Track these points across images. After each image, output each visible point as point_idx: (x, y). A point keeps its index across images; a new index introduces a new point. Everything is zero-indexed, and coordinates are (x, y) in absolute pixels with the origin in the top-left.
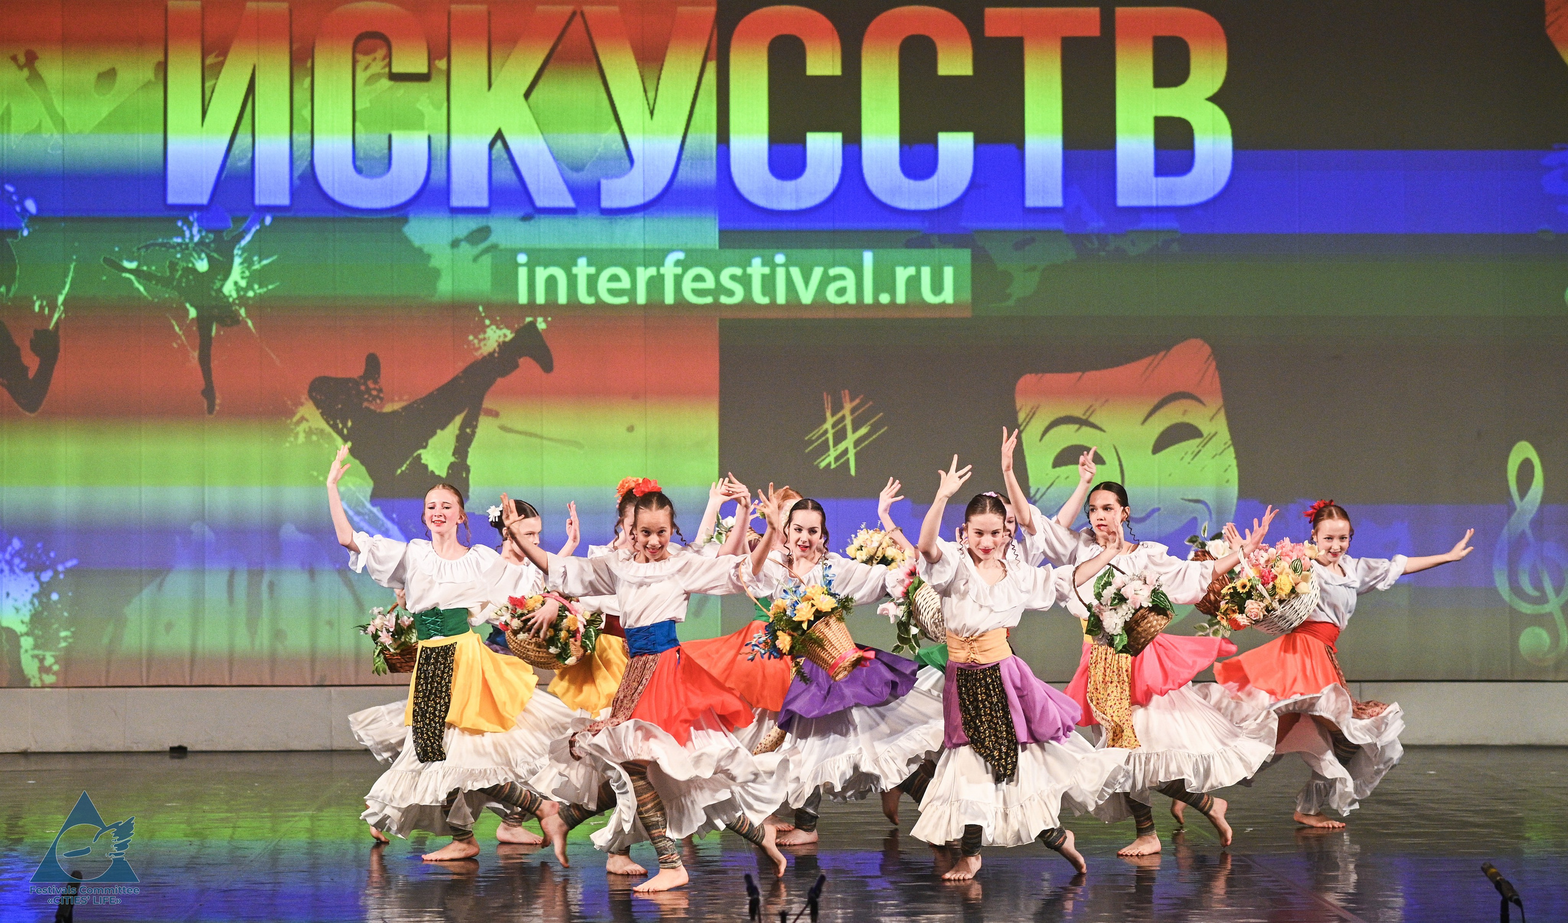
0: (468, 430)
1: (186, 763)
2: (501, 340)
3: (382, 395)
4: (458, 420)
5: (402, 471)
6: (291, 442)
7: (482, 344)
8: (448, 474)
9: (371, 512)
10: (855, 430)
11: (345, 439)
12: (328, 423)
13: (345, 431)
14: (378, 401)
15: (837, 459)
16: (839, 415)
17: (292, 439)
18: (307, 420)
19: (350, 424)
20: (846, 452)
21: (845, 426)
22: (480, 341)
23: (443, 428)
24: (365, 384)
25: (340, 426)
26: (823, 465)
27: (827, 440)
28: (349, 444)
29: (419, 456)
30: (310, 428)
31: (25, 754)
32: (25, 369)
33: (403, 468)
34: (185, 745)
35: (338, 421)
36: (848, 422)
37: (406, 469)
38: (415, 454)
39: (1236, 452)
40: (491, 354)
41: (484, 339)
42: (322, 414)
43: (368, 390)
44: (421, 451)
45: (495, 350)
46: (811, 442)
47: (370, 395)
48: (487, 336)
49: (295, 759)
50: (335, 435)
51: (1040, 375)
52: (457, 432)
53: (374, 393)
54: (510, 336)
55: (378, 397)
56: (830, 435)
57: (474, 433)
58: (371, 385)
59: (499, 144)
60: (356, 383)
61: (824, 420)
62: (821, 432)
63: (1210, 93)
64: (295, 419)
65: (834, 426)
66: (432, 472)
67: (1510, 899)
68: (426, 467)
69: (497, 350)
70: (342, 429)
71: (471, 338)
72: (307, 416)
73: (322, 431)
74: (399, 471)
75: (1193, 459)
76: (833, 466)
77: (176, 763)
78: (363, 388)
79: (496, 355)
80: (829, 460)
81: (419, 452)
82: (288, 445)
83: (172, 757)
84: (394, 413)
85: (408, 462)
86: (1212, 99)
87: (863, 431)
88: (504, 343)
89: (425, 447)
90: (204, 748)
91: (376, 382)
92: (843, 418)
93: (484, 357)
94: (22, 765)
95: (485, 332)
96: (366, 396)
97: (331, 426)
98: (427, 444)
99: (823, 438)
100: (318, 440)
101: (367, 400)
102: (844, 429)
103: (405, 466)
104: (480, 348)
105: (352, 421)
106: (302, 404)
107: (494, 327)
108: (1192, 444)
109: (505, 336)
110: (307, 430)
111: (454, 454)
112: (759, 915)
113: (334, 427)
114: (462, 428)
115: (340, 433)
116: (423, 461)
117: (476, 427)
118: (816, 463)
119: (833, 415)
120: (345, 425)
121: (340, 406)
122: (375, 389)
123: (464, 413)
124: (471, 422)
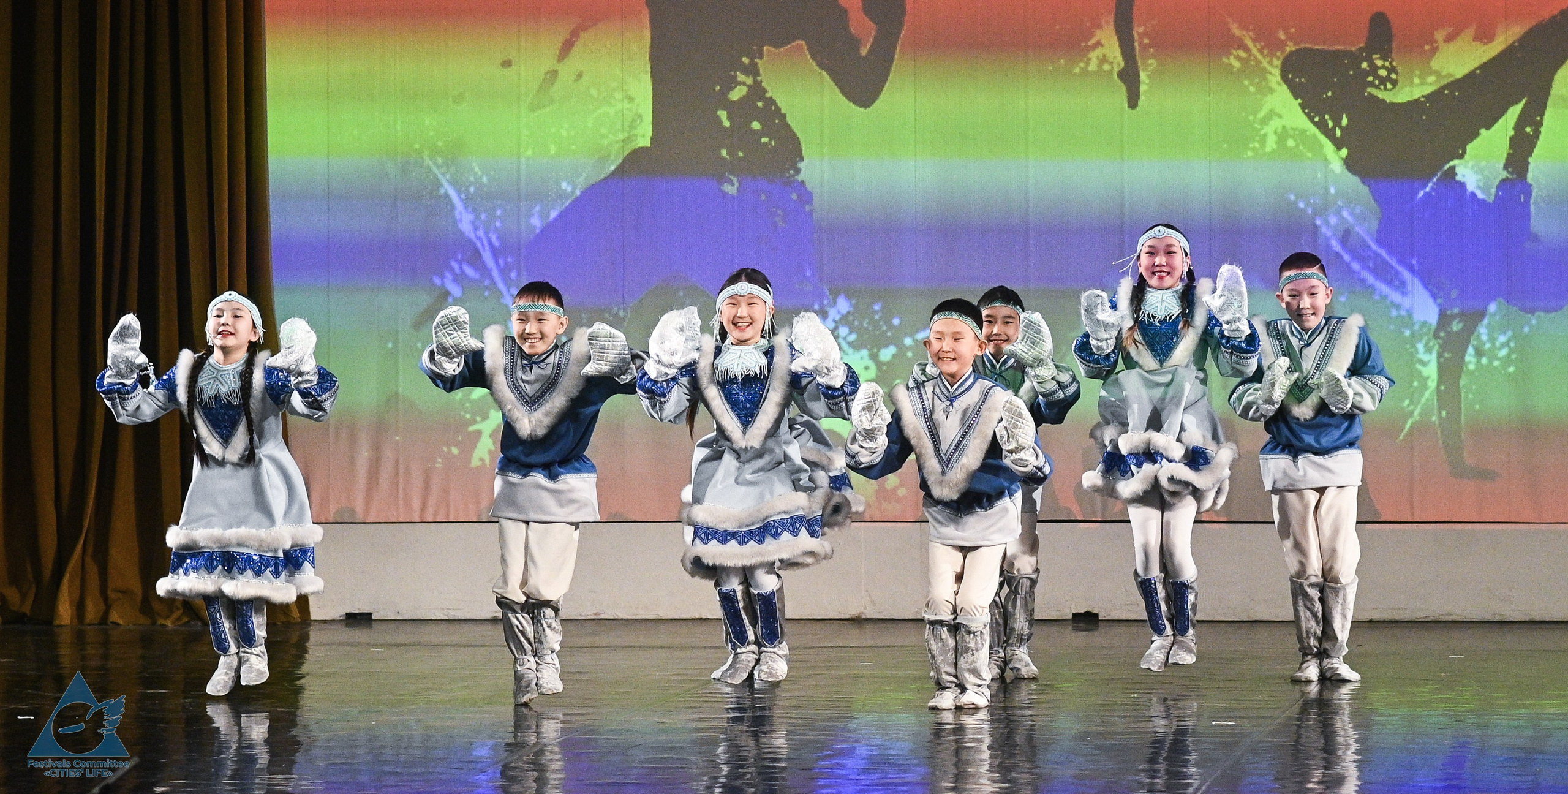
0: (1528, 129)
1: (1098, 638)
3: (1394, 76)
4: (1514, 112)
5: (1426, 193)
6: (1254, 149)
8: (1496, 195)
9: (1378, 255)
11: (1338, 144)
12: (1311, 119)
13: (1338, 132)
14: (1389, 86)
17: (1257, 145)
18: (1280, 116)
19: (1345, 121)
23: (1490, 125)
24: (1369, 59)
25: (1330, 124)
28: (1344, 152)
29: (1453, 168)
30: (1284, 127)
31: (857, 621)
32: (854, 43)
33: (1428, 189)
34: (1096, 611)
35: (1327, 117)
37: (1432, 189)
38: (1447, 167)
42: (1303, 107)
43: (1374, 69)
44: (1455, 162)
47: (1377, 76)
49: (1262, 633)
50: (1322, 138)
52: (1512, 132)
53: (1383, 73)
55: (1388, 79)
57: (1537, 133)
58: (1378, 60)
60: (1355, 59)
64: (1261, 115)
66: (1473, 194)
68: (1463, 185)
70: (1334, 128)
72: (1279, 109)
73: (1303, 132)
74: (1422, 193)
77: (1079, 639)
78: (1365, 65)
81: (1452, 164)
82: (1250, 153)
83: (1076, 629)
84: (1414, 104)
85: (1435, 180)
89: (1461, 157)
90: (1124, 617)
91: (1384, 58)
94: (854, 637)
96: (1370, 79)
97: (1315, 124)
98: (1465, 152)
100: (1297, 146)
101: (1372, 84)
103: (1430, 184)
105: (1349, 117)
106: (1272, 91)
110: (1280, 130)
111: (1506, 167)
113: (1321, 126)
114: (1519, 126)
115: (1329, 134)
116: (1458, 178)
117: (1541, 124)
120: (1337, 123)
121: (1330, 94)
122: (1383, 67)
123: (1524, 102)
124: (1532, 118)
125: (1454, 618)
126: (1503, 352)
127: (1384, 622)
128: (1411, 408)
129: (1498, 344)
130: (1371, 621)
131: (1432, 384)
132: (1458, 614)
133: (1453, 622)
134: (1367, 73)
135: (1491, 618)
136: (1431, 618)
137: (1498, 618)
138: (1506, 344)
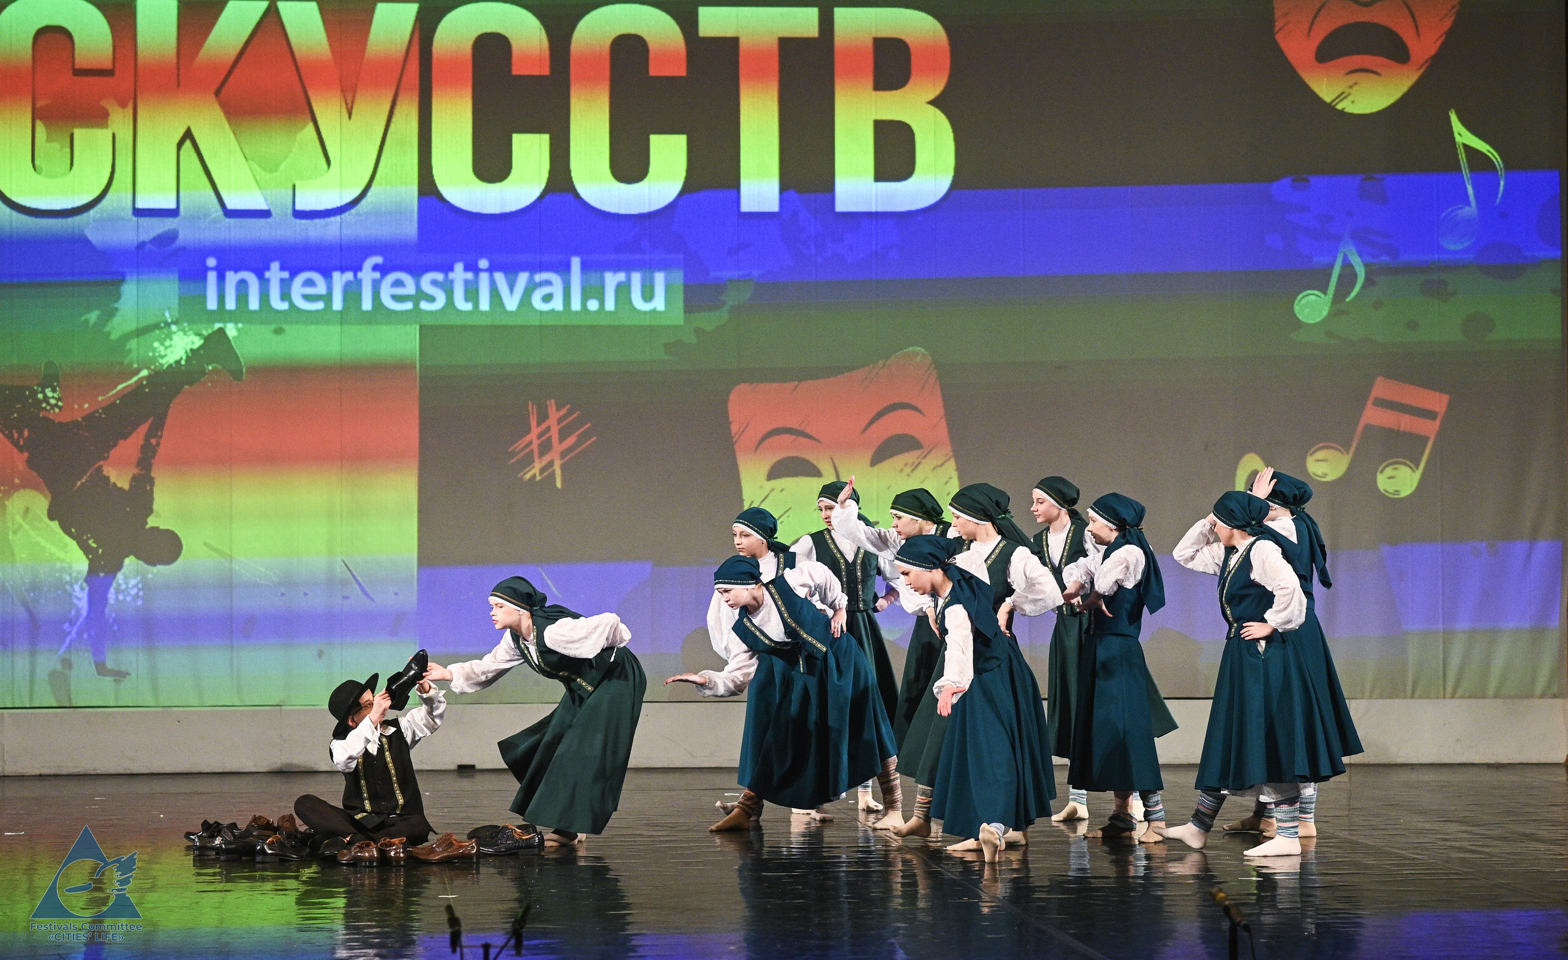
0: (152, 441)
2: (188, 348)
3: (60, 404)
4: (143, 429)
5: (82, 484)
7: (169, 350)
8: (131, 485)
9: (48, 525)
10: (562, 440)
11: (21, 449)
13: (21, 442)
14: (57, 410)
15: (542, 471)
16: (544, 426)
19: (26, 433)
20: (551, 464)
21: (550, 438)
22: (166, 348)
23: (126, 436)
24: (43, 392)
25: (16, 435)
26: (528, 476)
27: (532, 452)
28: (26, 455)
29: (101, 466)
33: (83, 481)
35: (14, 431)
36: (554, 433)
37: (86, 481)
38: (96, 465)
39: (957, 464)
40: (178, 362)
41: (171, 346)
43: (46, 398)
44: (101, 463)
45: (181, 359)
46: (514, 454)
47: (48, 403)
48: (173, 343)
50: (10, 446)
51: (755, 384)
52: (141, 442)
53: (53, 401)
54: (198, 342)
55: (56, 405)
56: (535, 446)
57: (158, 444)
58: (49, 394)
59: (188, 144)
60: (33, 391)
61: (528, 431)
62: (525, 443)
63: (931, 97)
65: (539, 436)
66: (114, 484)
67: (1239, 924)
68: (108, 478)
69: (184, 357)
70: (18, 439)
71: (156, 344)
74: (79, 483)
75: (912, 471)
76: (538, 478)
78: (40, 396)
79: (183, 362)
80: (534, 471)
81: (99, 463)
84: (75, 423)
85: (88, 474)
86: (933, 103)
87: (571, 440)
88: (192, 350)
89: (106, 458)
91: (54, 390)
92: (548, 429)
93: (170, 365)
95: (171, 339)
96: (44, 405)
97: (6, 436)
98: (109, 455)
99: (527, 450)
101: (45, 409)
102: (550, 439)
103: (85, 478)
104: (166, 355)
105: (29, 431)
107: (181, 333)
108: (911, 457)
109: (193, 343)
111: (137, 465)
112: (461, 947)
113: (10, 437)
114: (148, 437)
115: (15, 444)
116: (105, 473)
117: (161, 437)
118: (519, 476)
119: (539, 424)
120: (21, 435)
121: (16, 415)
122: (53, 397)
123: (150, 421)
124: (156, 430)
125: (99, 772)
126: (134, 592)
127: (49, 776)
128: (70, 629)
129: (130, 586)
130: (40, 775)
131: (84, 613)
132: (101, 770)
133: (98, 775)
134: (41, 402)
135: (125, 772)
136: (83, 773)
137: (129, 772)
138: (136, 586)
